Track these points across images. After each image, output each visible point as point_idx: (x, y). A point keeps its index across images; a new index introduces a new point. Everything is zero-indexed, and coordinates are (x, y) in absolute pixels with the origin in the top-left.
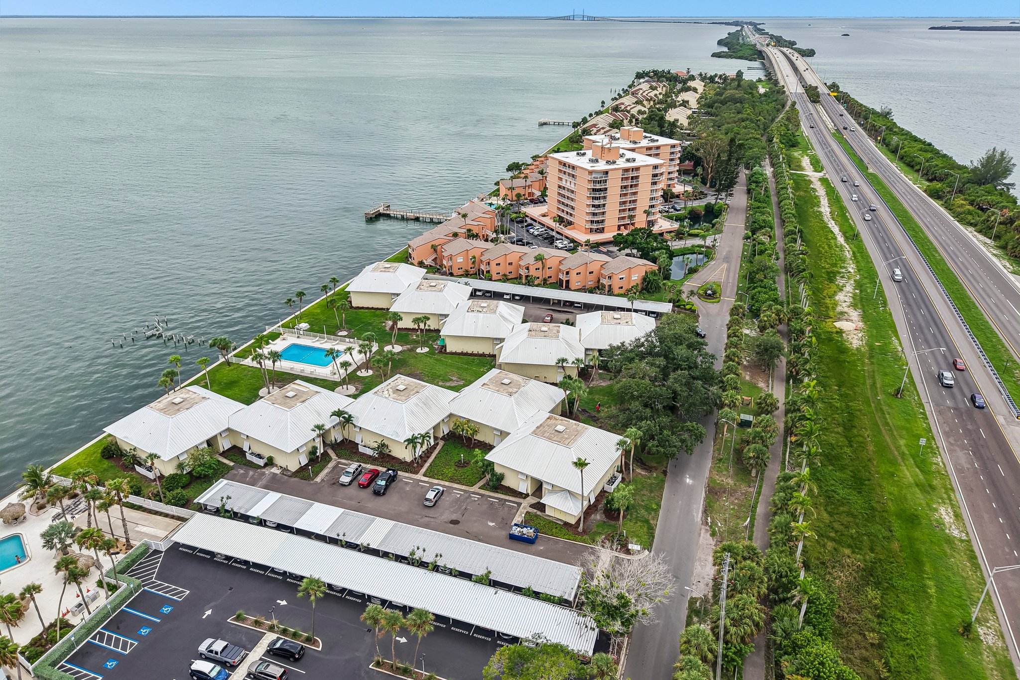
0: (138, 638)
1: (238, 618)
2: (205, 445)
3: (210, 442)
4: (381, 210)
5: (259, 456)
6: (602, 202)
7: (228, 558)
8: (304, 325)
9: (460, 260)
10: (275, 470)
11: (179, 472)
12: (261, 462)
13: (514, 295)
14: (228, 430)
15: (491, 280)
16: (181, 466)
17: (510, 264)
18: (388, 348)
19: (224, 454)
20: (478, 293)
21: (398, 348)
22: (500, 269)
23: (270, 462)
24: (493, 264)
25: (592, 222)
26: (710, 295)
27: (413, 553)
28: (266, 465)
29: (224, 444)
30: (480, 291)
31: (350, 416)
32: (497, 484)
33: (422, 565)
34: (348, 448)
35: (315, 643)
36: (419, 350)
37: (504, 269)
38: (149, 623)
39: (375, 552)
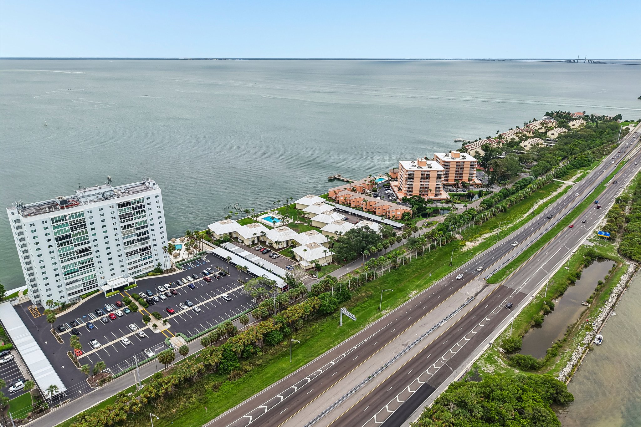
0: (196, 266)
1: (217, 267)
2: (229, 234)
3: (230, 233)
4: (336, 177)
5: (241, 240)
6: (411, 183)
7: (221, 257)
8: (277, 211)
9: (342, 198)
10: (243, 244)
11: (220, 239)
12: (241, 241)
13: (352, 213)
14: (235, 232)
15: (350, 207)
16: (221, 238)
17: (358, 202)
18: (296, 222)
19: (233, 238)
20: (341, 211)
21: (299, 222)
22: (354, 203)
23: (243, 242)
24: (352, 201)
25: (407, 191)
26: (427, 225)
27: (259, 263)
28: (242, 242)
29: (234, 236)
30: (341, 210)
31: (265, 234)
32: (294, 258)
33: (259, 266)
34: (264, 243)
35: (229, 274)
36: (304, 224)
37: (356, 204)
38: (199, 264)
39: (253, 263)
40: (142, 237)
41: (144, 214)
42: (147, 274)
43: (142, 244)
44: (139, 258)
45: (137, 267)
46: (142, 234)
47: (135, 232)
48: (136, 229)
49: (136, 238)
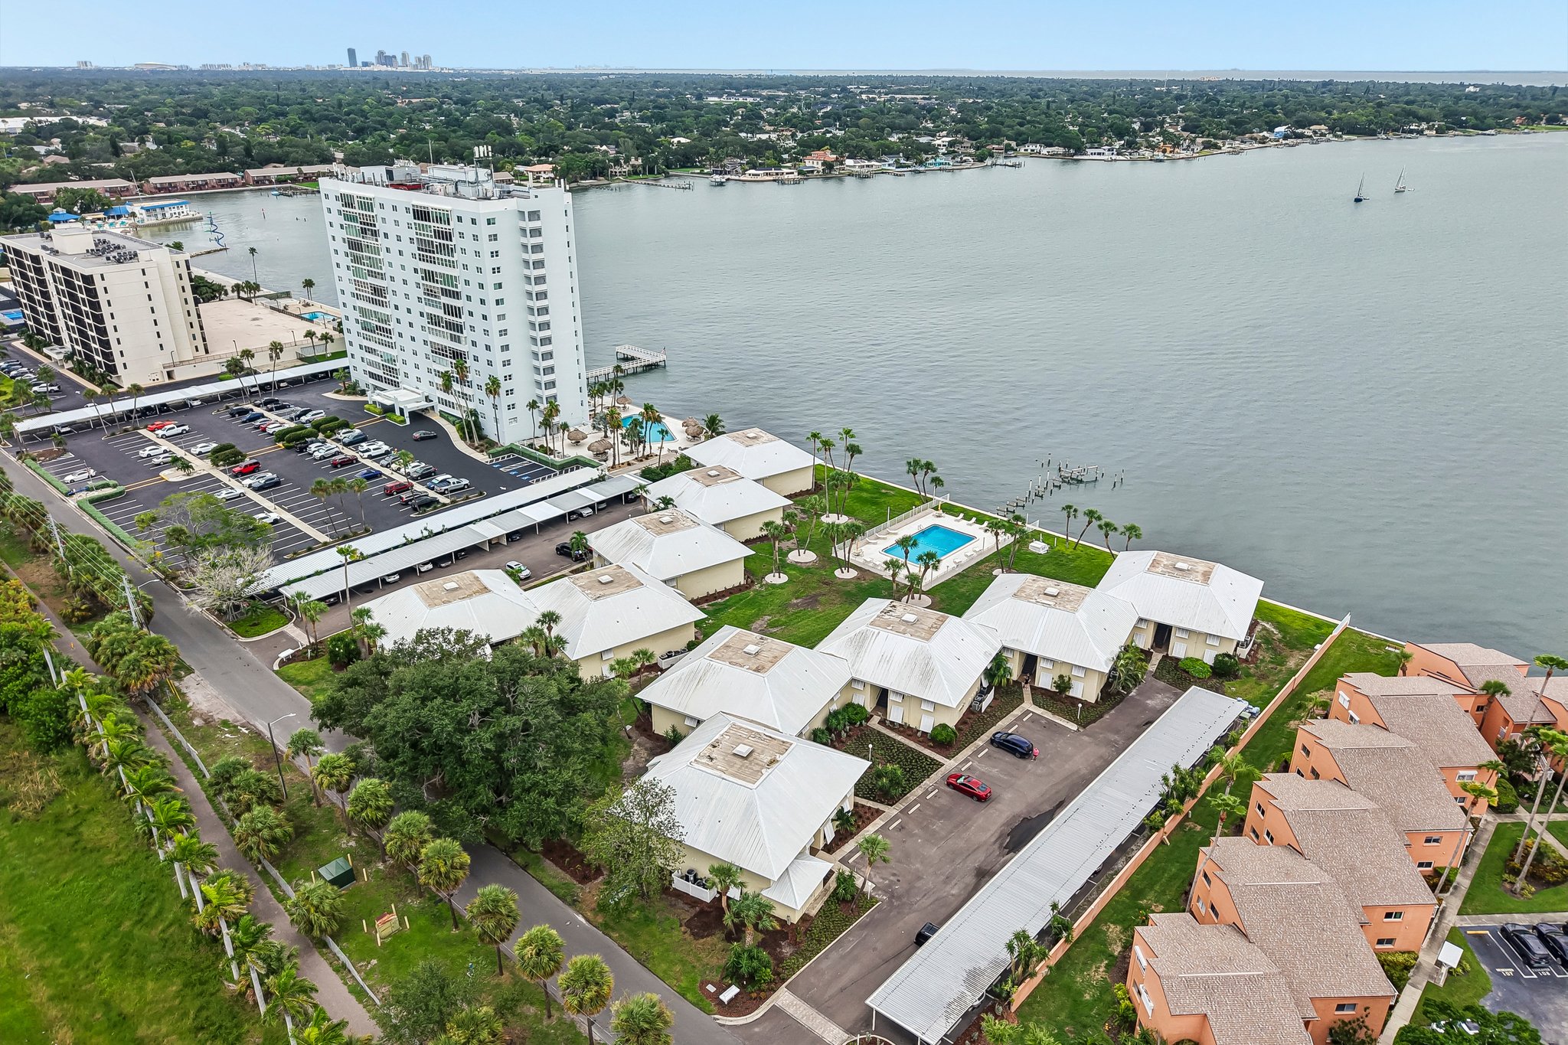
40: (451, 318)
41: (451, 259)
43: (451, 338)
46: (452, 310)
47: (440, 298)
48: (442, 291)
49: (442, 313)
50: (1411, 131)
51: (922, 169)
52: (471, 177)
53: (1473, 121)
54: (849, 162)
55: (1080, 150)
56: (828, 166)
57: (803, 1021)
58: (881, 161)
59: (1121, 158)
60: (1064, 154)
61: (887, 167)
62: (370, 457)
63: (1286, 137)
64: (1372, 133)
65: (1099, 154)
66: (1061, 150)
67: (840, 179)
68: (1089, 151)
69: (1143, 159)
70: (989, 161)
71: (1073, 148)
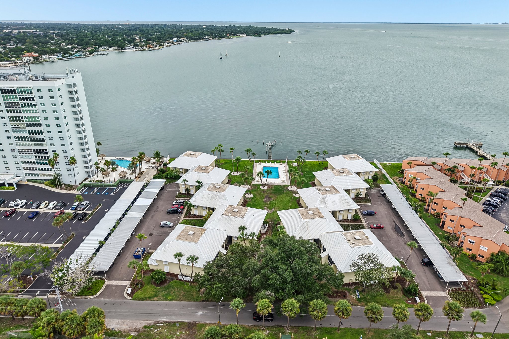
21: (293, 189)
35: (86, 220)
40: (35, 136)
41: (34, 109)
42: (42, 182)
43: (35, 145)
44: (34, 160)
45: (33, 169)
46: (35, 132)
47: (25, 128)
48: (27, 124)
49: (27, 135)
50: (206, 39)
51: (73, 57)
52: (23, 72)
53: (219, 36)
54: (43, 56)
55: (123, 48)
56: (36, 59)
57: (434, 295)
58: (55, 55)
59: (138, 50)
60: (118, 50)
61: (58, 58)
62: (21, 207)
63: (177, 41)
64: (197, 40)
65: (130, 49)
66: (116, 48)
67: (42, 63)
68: (126, 48)
69: (145, 50)
70: (95, 53)
71: (121, 48)
